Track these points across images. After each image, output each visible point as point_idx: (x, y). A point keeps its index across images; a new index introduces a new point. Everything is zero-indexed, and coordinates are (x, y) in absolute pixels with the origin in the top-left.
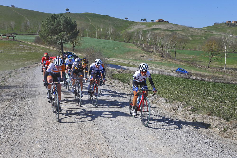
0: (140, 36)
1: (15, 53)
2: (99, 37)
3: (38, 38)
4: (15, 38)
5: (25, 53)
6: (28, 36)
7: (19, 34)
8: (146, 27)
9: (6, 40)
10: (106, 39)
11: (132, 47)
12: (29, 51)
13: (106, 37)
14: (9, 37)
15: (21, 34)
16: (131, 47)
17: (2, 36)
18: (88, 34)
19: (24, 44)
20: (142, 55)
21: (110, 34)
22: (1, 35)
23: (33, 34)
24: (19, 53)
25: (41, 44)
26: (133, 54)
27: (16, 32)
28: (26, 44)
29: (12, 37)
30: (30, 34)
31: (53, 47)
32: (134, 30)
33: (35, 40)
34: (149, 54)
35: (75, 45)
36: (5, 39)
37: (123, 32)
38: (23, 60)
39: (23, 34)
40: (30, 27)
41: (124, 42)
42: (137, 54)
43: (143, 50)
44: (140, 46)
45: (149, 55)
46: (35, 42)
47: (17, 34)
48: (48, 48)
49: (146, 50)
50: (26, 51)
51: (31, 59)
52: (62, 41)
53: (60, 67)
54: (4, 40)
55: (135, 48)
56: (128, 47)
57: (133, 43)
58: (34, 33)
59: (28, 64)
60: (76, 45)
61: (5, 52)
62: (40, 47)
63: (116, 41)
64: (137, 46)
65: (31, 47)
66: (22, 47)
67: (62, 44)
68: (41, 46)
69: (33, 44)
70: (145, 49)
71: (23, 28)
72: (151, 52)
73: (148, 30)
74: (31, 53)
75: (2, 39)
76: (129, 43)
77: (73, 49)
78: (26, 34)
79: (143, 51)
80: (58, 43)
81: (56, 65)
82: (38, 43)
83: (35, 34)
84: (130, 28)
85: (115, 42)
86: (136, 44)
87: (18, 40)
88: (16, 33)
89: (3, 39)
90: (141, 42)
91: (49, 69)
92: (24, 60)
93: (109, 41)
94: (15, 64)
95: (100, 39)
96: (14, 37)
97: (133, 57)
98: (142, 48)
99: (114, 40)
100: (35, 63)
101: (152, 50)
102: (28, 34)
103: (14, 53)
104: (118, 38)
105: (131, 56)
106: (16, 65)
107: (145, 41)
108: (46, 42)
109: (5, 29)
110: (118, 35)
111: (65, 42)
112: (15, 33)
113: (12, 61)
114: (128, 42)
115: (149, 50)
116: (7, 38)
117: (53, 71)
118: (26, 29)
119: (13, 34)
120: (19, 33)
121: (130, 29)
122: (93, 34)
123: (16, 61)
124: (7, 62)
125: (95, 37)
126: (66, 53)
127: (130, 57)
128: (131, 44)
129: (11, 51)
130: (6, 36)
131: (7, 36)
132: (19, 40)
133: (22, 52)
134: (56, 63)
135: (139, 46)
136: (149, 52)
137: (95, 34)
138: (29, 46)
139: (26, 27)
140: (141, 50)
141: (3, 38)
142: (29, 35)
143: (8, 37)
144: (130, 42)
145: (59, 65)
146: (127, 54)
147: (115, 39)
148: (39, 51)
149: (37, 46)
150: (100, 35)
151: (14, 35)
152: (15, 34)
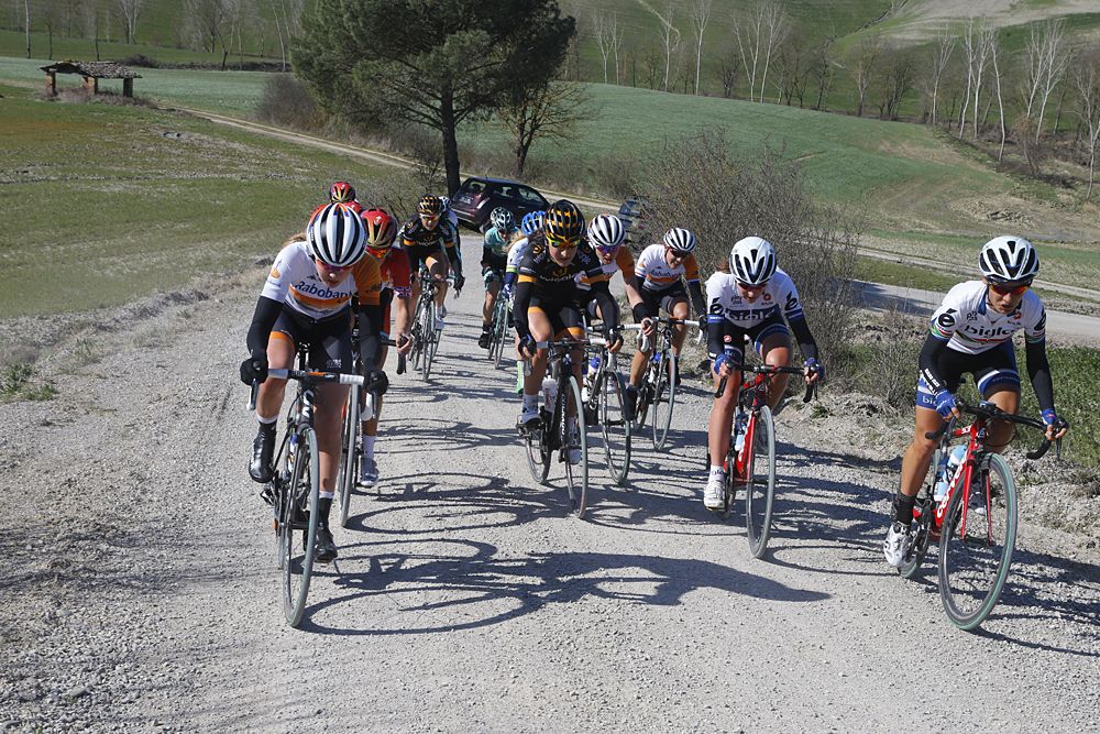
0: (975, 68)
1: (126, 183)
2: (681, 84)
3: (284, 85)
4: (137, 86)
5: (194, 185)
6: (225, 75)
7: (170, 67)
8: (1013, 7)
9: (76, 99)
10: (727, 95)
11: (917, 148)
12: (222, 171)
13: (729, 83)
14: (96, 78)
15: (179, 67)
16: (905, 148)
17: (53, 75)
18: (611, 65)
19: (193, 129)
20: (996, 202)
21: (761, 63)
22: (46, 69)
23: (254, 67)
24: (155, 185)
25: (305, 126)
26: (928, 200)
27: (147, 49)
28: (208, 127)
29: (119, 77)
30: (235, 68)
31: (385, 144)
32: (924, 31)
33: (268, 102)
34: (1050, 197)
35: (530, 131)
36: (74, 91)
37: (852, 42)
38: (178, 233)
39: (192, 66)
40: (235, 17)
41: (860, 115)
42: (957, 196)
43: (1004, 166)
44: (975, 142)
45: (1048, 204)
46: (269, 111)
47: (151, 66)
48: (346, 155)
49: (1022, 171)
50: (201, 176)
51: (233, 230)
52: (447, 101)
53: (346, 268)
54: (63, 98)
55: (942, 154)
56: (885, 146)
57: (924, 122)
58: (259, 61)
59: (206, 264)
60: (537, 132)
61: (63, 178)
62: (297, 149)
63: (801, 106)
64: (953, 140)
65: (236, 145)
66: (177, 144)
67: (448, 121)
68: (305, 140)
69: (254, 128)
70: (1012, 165)
71: (192, 30)
72: (1067, 183)
73: (1041, 28)
74: (234, 187)
75: (55, 93)
76: (895, 119)
77: (515, 159)
78: (214, 67)
79: (1004, 178)
80: (419, 113)
81: (319, 255)
82: (284, 121)
83: (270, 67)
84: (899, 14)
85: (795, 112)
86: (947, 124)
87: (155, 100)
88: (149, 57)
89: (59, 96)
90: (979, 111)
91: (276, 281)
92: (186, 232)
93: (750, 105)
94: (113, 264)
95: (689, 99)
96: (128, 82)
97: (936, 218)
98: (993, 156)
99: (789, 104)
100: (259, 258)
101: (1065, 168)
102: (224, 67)
103: (117, 188)
104: (810, 91)
105: (922, 214)
106: (120, 272)
107: (1014, 102)
108: (335, 105)
109: (82, 35)
110: (819, 69)
111: (472, 109)
112: (143, 58)
113: (98, 245)
114: (882, 117)
115: (1047, 170)
116: (85, 88)
117: (302, 301)
118: (212, 37)
119: (133, 63)
120: (168, 61)
121: (897, 22)
122: (644, 66)
123: (128, 245)
124: (62, 248)
125: (653, 82)
126: (477, 190)
127: (909, 220)
128: (911, 126)
129: (101, 172)
130: (77, 70)
131: (83, 73)
132: (165, 103)
133: (173, 180)
134: (324, 240)
135: (969, 139)
136: (1049, 179)
137: (655, 62)
138: (223, 142)
139: (213, 21)
140: (982, 169)
141: (57, 86)
142: (229, 71)
143: (91, 79)
144: (901, 114)
145: (338, 257)
146: (889, 195)
147: (793, 97)
148: (290, 172)
149: (276, 143)
150: (691, 68)
151: (132, 70)
152: (143, 63)
